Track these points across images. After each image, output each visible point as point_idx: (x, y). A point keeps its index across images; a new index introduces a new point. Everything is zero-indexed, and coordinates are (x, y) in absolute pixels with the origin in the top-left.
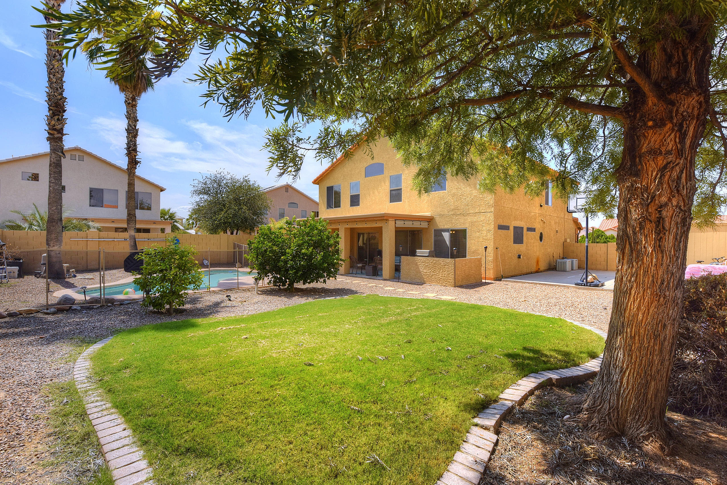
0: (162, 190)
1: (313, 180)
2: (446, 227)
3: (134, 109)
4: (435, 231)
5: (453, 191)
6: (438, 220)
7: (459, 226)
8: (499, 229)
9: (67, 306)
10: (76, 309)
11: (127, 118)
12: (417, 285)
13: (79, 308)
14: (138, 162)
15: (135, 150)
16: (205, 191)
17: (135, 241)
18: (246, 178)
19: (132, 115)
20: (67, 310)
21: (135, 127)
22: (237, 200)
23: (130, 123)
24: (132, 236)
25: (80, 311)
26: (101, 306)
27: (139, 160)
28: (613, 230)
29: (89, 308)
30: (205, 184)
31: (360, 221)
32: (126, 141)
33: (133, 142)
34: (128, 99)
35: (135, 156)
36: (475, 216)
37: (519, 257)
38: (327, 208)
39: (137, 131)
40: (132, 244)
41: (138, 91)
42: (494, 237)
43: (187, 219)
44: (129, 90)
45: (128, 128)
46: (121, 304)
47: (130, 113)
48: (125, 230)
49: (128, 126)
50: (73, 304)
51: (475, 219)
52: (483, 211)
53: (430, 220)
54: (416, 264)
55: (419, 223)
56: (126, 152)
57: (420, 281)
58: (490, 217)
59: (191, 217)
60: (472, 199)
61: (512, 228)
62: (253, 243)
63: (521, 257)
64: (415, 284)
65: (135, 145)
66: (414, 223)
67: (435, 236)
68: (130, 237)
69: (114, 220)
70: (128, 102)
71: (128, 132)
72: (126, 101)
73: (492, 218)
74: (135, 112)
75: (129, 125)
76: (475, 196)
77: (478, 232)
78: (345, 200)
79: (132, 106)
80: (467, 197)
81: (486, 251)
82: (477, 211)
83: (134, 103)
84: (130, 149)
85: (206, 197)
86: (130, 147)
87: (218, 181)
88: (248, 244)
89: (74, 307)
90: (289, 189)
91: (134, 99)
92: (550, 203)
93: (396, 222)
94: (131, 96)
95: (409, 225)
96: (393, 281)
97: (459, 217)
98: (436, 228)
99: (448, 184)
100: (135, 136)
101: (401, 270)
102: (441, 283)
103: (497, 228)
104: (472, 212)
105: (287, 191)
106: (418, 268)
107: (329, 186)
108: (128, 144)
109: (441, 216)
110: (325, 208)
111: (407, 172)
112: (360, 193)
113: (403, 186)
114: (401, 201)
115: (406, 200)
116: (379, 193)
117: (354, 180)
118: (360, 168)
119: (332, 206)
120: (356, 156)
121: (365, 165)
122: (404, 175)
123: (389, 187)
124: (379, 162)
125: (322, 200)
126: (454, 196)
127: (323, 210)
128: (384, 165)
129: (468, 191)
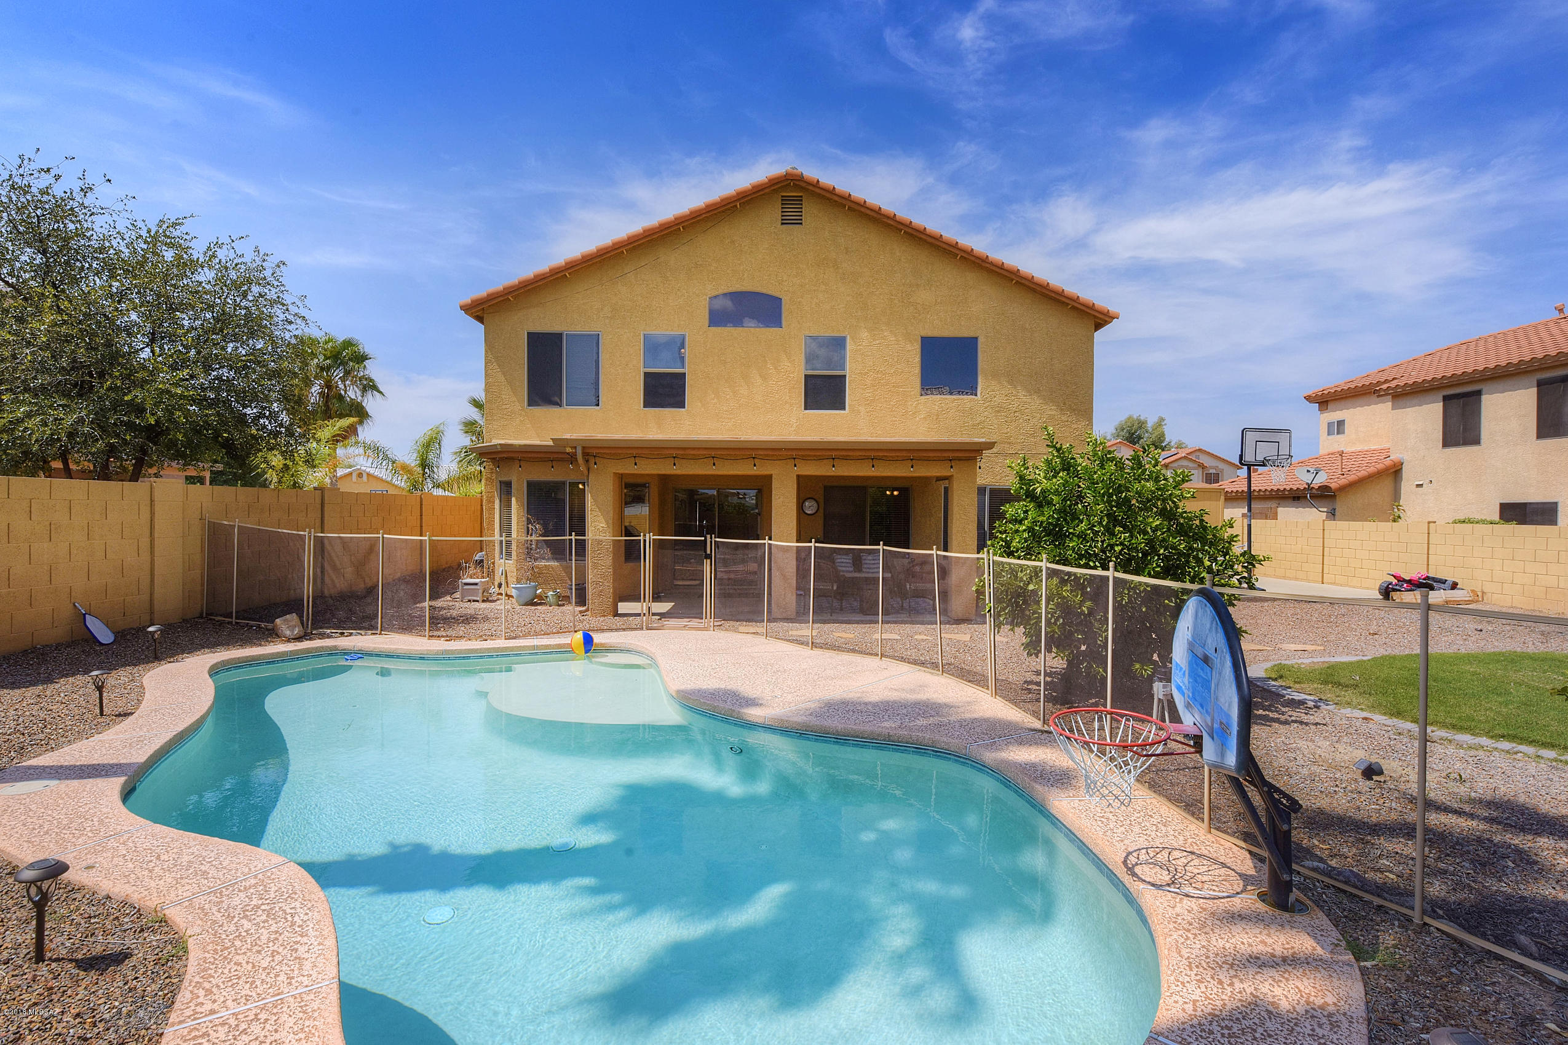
5: (997, 400)
38: (533, 404)
76: (1051, 417)
78: (621, 384)
99: (983, 383)
107: (539, 330)
110: (518, 401)
111: (866, 334)
112: (686, 370)
113: (852, 370)
114: (844, 408)
115: (862, 409)
116: (764, 378)
117: (663, 329)
118: (686, 294)
119: (557, 399)
120: (672, 257)
121: (712, 290)
122: (854, 342)
123: (803, 367)
124: (764, 291)
125: (504, 374)
126: (998, 411)
127: (508, 406)
128: (783, 304)
129: (1035, 402)
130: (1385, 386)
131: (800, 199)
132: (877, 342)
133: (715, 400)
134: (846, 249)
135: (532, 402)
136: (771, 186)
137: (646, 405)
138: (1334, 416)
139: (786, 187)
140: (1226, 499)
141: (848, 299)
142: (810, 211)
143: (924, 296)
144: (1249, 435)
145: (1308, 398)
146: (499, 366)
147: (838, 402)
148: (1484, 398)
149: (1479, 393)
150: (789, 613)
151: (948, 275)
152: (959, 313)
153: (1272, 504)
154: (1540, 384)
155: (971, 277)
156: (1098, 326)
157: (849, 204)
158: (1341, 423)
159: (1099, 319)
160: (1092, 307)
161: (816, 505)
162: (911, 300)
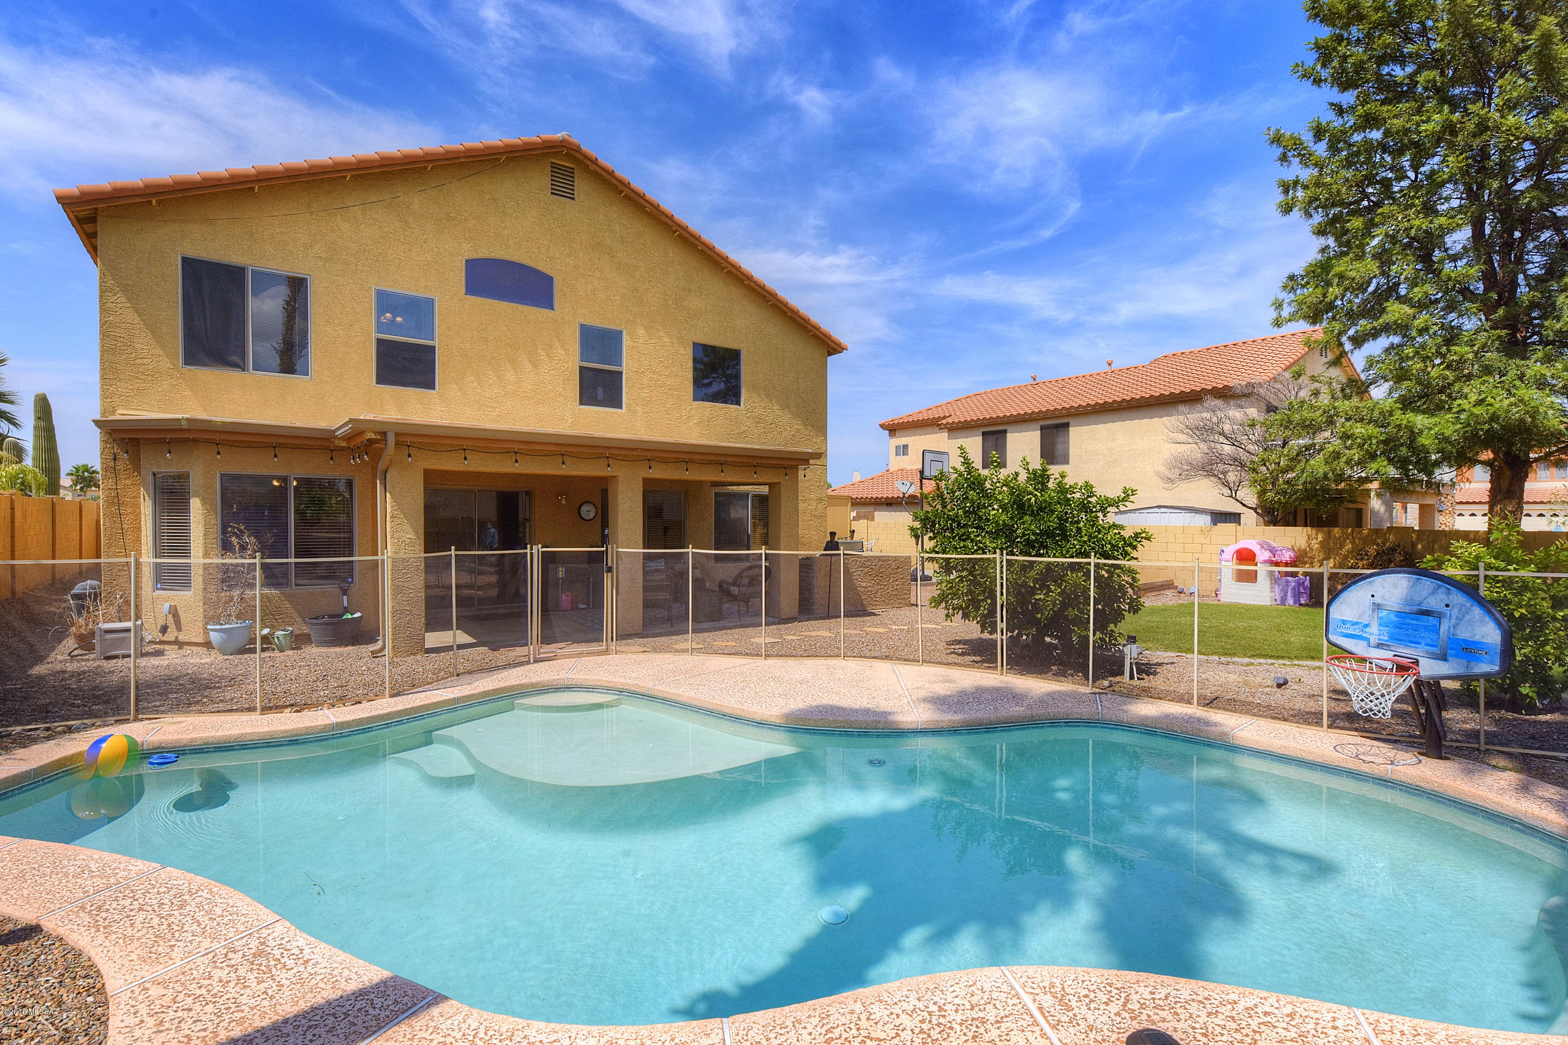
5: (757, 411)
58: (822, 474)
73: (824, 478)
78: (342, 350)
99: (747, 393)
107: (202, 256)
110: (167, 355)
111: (642, 332)
112: (436, 343)
113: (628, 366)
114: (621, 407)
115: (639, 409)
116: (535, 365)
117: (404, 286)
118: (435, 250)
119: (236, 359)
121: (469, 252)
122: (631, 338)
123: (577, 357)
124: (532, 265)
125: (140, 313)
126: (758, 422)
127: (145, 361)
128: (555, 284)
129: (786, 418)
130: (944, 422)
131: (572, 171)
132: (653, 341)
133: (475, 384)
134: (622, 237)
135: (191, 358)
136: (544, 148)
137: (381, 380)
138: (901, 441)
139: (557, 154)
140: (852, 504)
141: (624, 291)
142: (583, 187)
143: (695, 302)
144: (927, 455)
145: (882, 426)
146: (129, 300)
147: (614, 400)
148: (1008, 435)
149: (1005, 432)
150: (636, 628)
151: (714, 286)
152: (725, 324)
153: (870, 509)
154: (1042, 428)
155: (735, 291)
156: (830, 354)
157: (626, 191)
158: (905, 447)
159: (832, 347)
160: (829, 337)
161: (594, 510)
162: (684, 304)
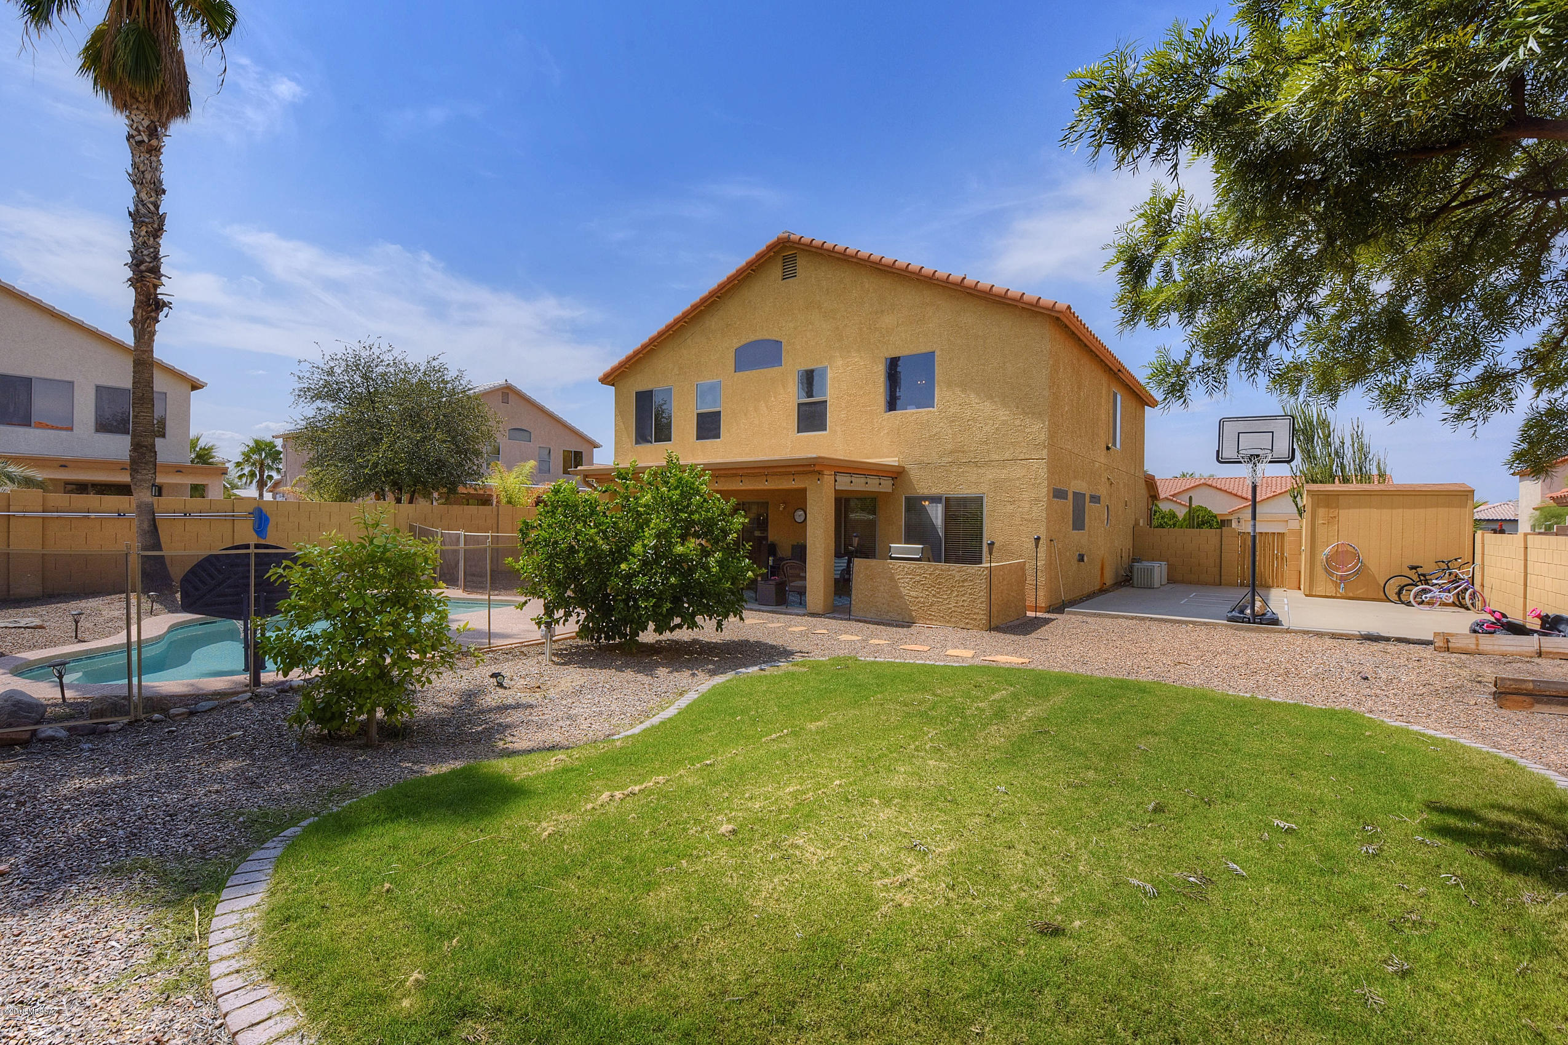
0: (195, 386)
1: (601, 374)
2: (935, 491)
3: (153, 158)
4: (908, 500)
5: (952, 410)
6: (914, 474)
7: (965, 490)
8: (1054, 496)
9: (22, 730)
10: (52, 739)
11: (134, 182)
12: (897, 626)
13: (63, 734)
14: (165, 304)
15: (156, 271)
16: (328, 391)
17: (154, 520)
18: (434, 363)
19: (148, 176)
20: (25, 744)
21: (157, 207)
22: (413, 418)
23: (143, 195)
24: (147, 504)
25: (68, 744)
26: (130, 723)
27: (166, 299)
28: (1172, 500)
29: (96, 733)
30: (331, 372)
31: (747, 475)
32: (129, 245)
33: (149, 247)
34: (137, 129)
35: (156, 287)
36: (1004, 467)
37: (1081, 558)
38: (637, 442)
39: (162, 219)
40: (146, 526)
41: (167, 110)
42: (1048, 515)
43: (238, 464)
44: (142, 107)
45: (137, 210)
46: (192, 713)
47: (142, 168)
48: (123, 490)
49: (136, 206)
50: (38, 723)
51: (1003, 474)
52: (1022, 456)
53: (897, 475)
54: (892, 579)
55: (878, 481)
56: (130, 274)
57: (899, 618)
58: (1040, 469)
59: (247, 458)
60: (997, 429)
61: (1070, 496)
62: (533, 528)
63: (1085, 559)
64: (889, 625)
65: (156, 257)
66: (869, 481)
67: (908, 509)
68: (138, 507)
69: (67, 460)
70: (138, 138)
71: (134, 221)
72: (130, 137)
73: (1043, 473)
74: (156, 169)
75: (139, 201)
76: (1004, 423)
77: (1012, 503)
78: (684, 424)
79: (149, 151)
80: (986, 424)
81: (1037, 547)
82: (1007, 455)
83: (154, 142)
84: (143, 267)
85: (329, 405)
86: (142, 262)
87: (362, 368)
88: (521, 530)
89: (46, 730)
90: (512, 397)
91: (153, 132)
92: (1118, 446)
93: (838, 478)
94: (146, 123)
95: (859, 484)
96: (834, 618)
97: (967, 469)
98: (910, 493)
99: (940, 393)
100: (157, 232)
101: (854, 592)
102: (955, 622)
103: (1051, 495)
104: (997, 458)
105: (505, 401)
106: (897, 587)
107: (641, 389)
108: (135, 253)
109: (924, 466)
110: (630, 442)
111: (841, 362)
113: (831, 395)
114: (826, 429)
115: (840, 427)
116: (769, 408)
117: (707, 378)
118: (720, 350)
119: (650, 438)
120: (713, 322)
121: (736, 343)
122: (833, 371)
123: (796, 397)
124: (770, 338)
125: (624, 423)
126: (953, 421)
127: (625, 446)
128: (783, 345)
129: (988, 409)
131: (794, 256)
132: (850, 368)
133: (738, 430)
137: (698, 438)
139: (783, 249)
142: (802, 262)
143: (888, 320)
144: (1230, 426)
146: (622, 417)
147: (821, 424)
151: (908, 298)
152: (917, 331)
155: (928, 295)
162: (877, 326)
